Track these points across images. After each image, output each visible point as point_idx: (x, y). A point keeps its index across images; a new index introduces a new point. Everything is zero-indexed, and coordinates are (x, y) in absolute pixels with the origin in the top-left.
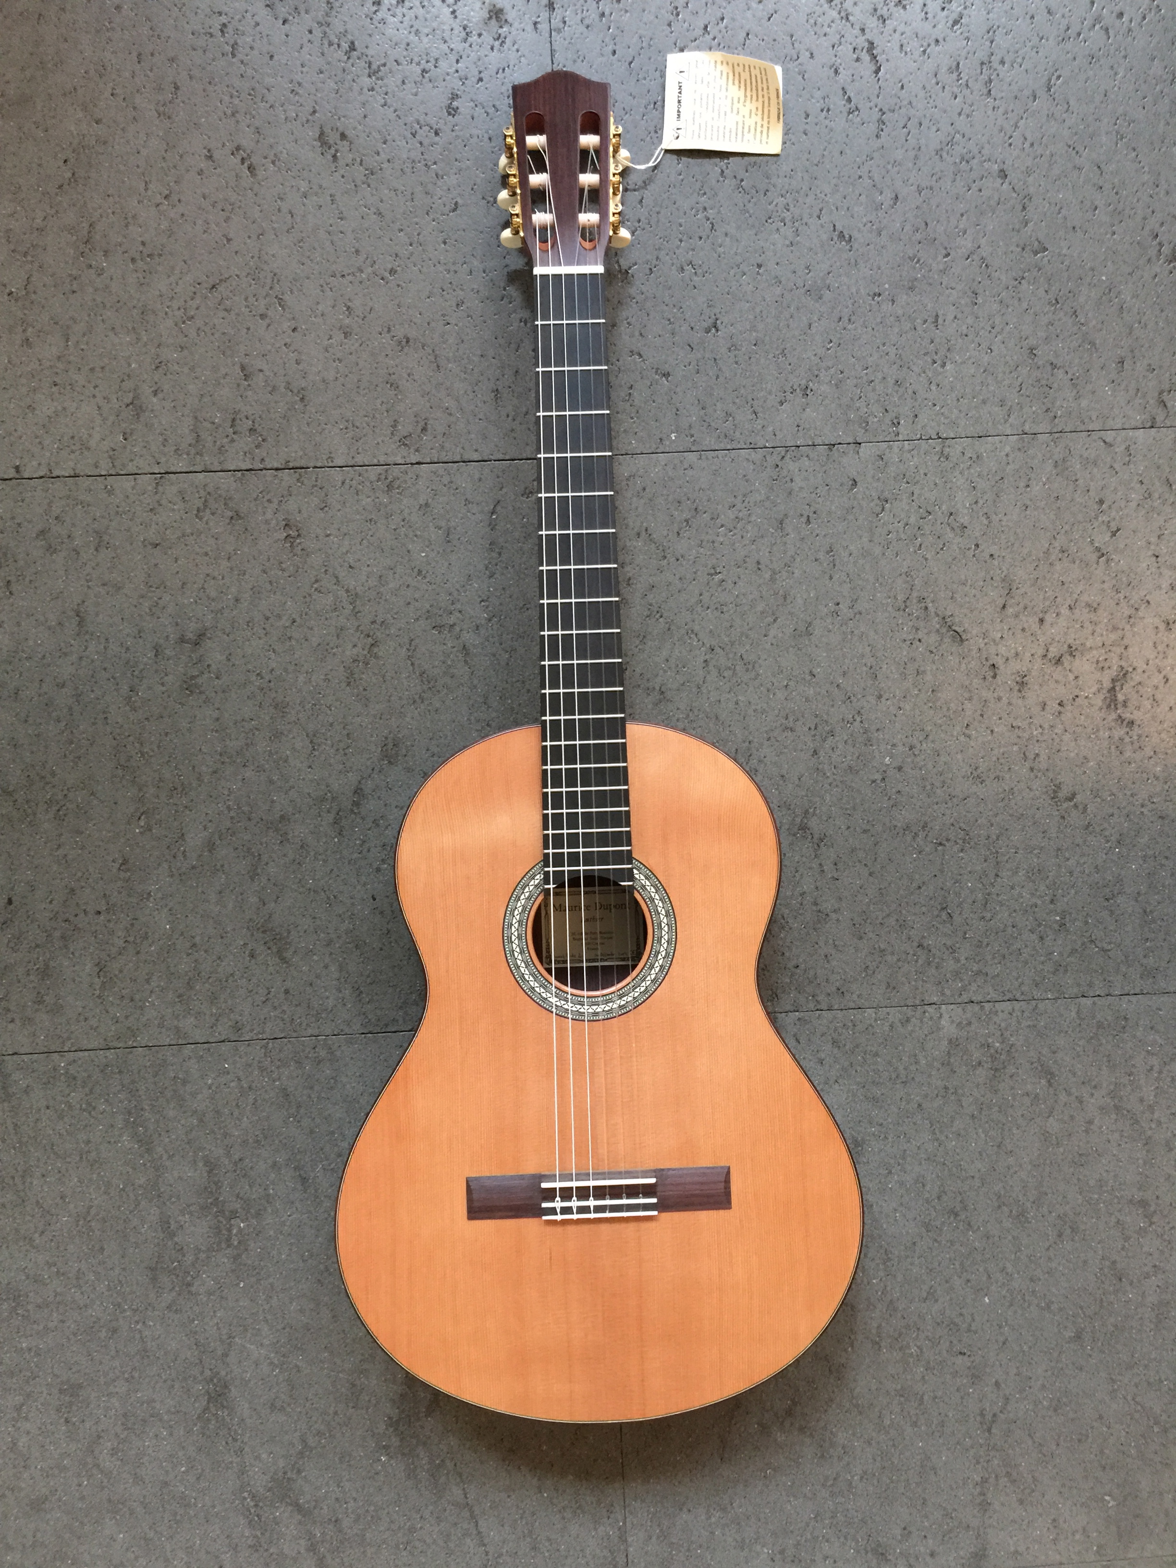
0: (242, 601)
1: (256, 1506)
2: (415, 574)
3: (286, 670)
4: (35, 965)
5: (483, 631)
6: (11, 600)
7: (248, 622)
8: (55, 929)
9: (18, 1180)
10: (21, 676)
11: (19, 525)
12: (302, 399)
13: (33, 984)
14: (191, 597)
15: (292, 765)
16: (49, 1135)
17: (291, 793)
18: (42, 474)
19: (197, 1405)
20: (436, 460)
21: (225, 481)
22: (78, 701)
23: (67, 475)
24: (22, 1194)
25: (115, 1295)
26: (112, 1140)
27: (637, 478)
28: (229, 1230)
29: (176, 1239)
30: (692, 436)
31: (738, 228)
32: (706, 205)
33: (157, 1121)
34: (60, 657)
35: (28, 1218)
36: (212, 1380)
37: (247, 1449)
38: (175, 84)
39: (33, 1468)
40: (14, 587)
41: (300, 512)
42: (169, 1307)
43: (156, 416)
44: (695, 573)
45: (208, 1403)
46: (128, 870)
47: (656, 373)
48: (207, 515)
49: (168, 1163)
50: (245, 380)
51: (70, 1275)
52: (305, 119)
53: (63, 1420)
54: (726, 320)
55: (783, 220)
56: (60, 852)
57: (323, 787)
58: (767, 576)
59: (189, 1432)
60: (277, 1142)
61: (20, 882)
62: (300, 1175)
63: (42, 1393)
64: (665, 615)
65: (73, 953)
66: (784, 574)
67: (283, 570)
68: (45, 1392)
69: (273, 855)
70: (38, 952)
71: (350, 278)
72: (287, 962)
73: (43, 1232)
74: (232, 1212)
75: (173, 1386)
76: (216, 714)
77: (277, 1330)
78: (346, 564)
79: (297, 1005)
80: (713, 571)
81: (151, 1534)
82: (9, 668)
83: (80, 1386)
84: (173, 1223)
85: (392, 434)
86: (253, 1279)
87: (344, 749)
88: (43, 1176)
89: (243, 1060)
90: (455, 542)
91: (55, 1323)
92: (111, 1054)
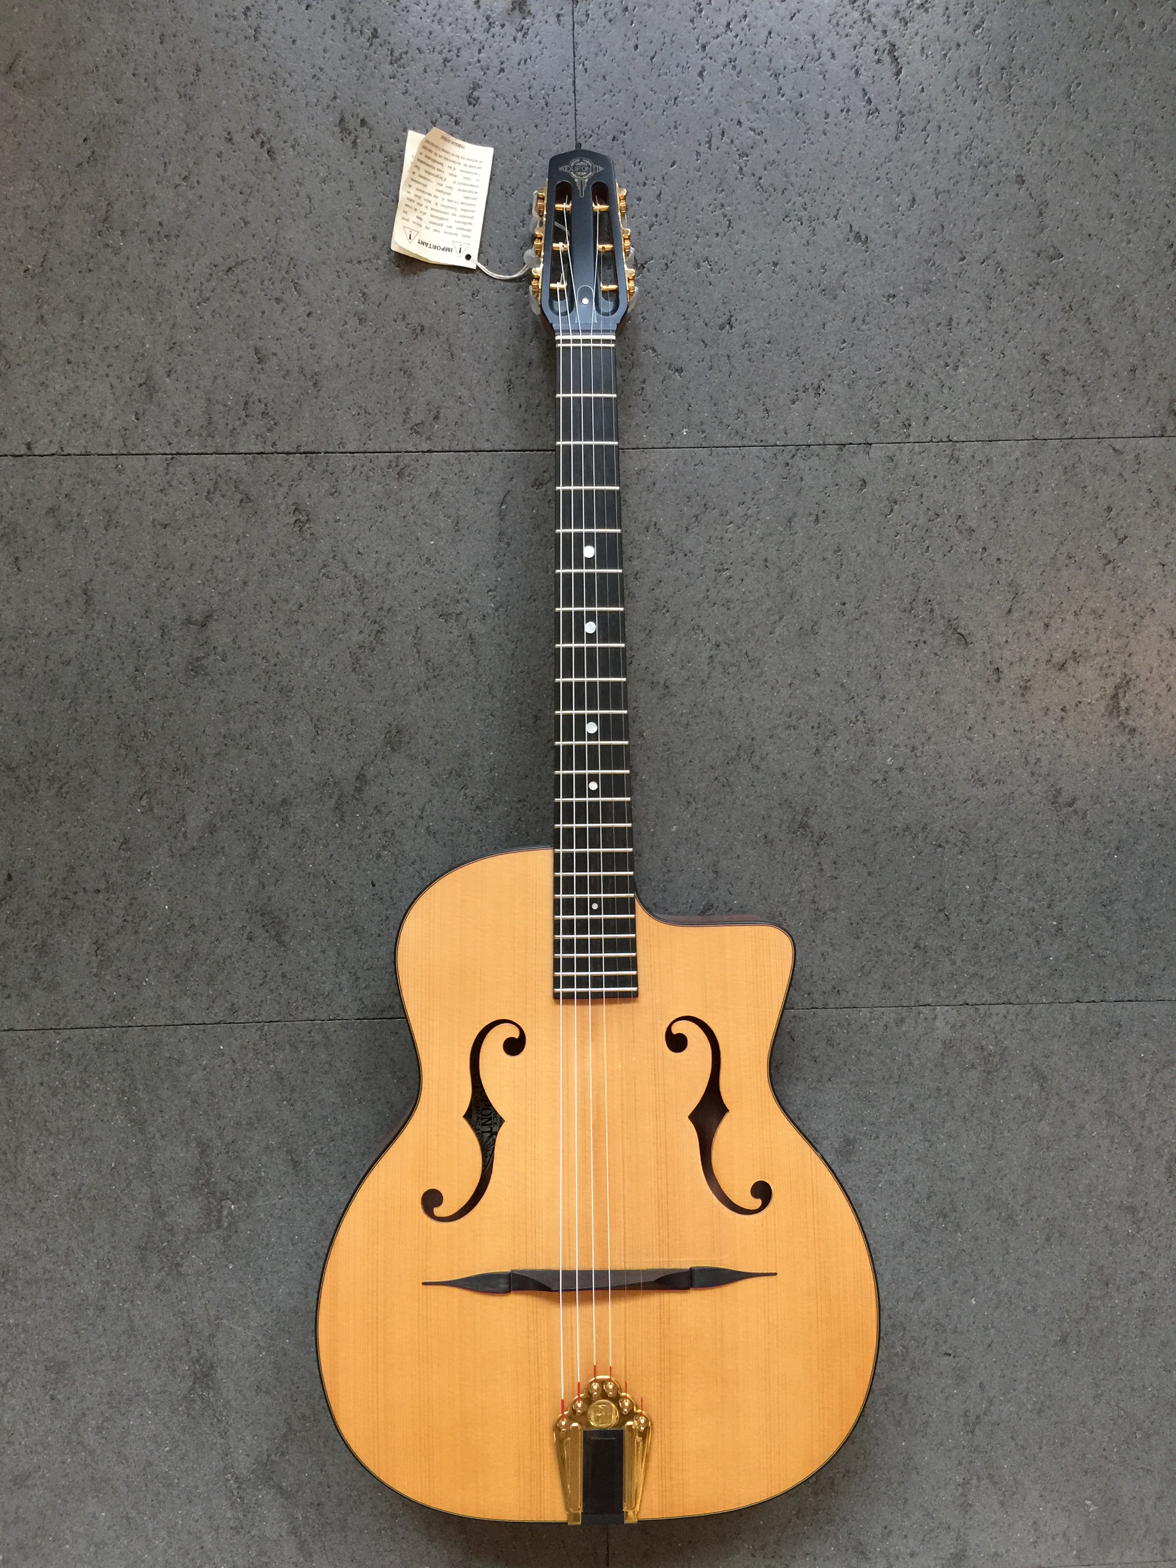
0: (250, 584)
1: (239, 1487)
2: (423, 563)
3: (291, 654)
4: (33, 941)
5: (489, 620)
6: (19, 577)
7: (256, 605)
8: (54, 906)
9: (10, 1156)
10: (26, 652)
11: (29, 501)
12: (315, 384)
13: (31, 961)
14: (199, 578)
15: (296, 748)
16: (43, 1112)
17: (293, 777)
18: (54, 451)
19: (182, 1385)
20: (447, 449)
21: (236, 464)
22: (82, 679)
23: (78, 452)
24: (13, 1170)
25: (104, 1273)
26: (105, 1119)
27: (647, 472)
28: (220, 1212)
29: (167, 1219)
30: (703, 432)
31: (756, 225)
32: (723, 201)
33: (151, 1101)
34: (66, 635)
35: (19, 1194)
36: (198, 1361)
37: (232, 1431)
38: (197, 65)
39: (17, 1444)
40: (23, 564)
41: (310, 496)
42: (158, 1287)
43: (169, 397)
44: (703, 569)
45: (194, 1383)
46: (129, 849)
47: (669, 368)
48: (217, 497)
49: (161, 1143)
50: (259, 363)
51: (60, 1252)
52: (326, 105)
53: (48, 1397)
54: (740, 318)
55: (800, 220)
56: (62, 830)
57: (325, 772)
58: (774, 573)
59: (174, 1411)
60: (269, 1125)
61: (20, 859)
62: (292, 1159)
63: (28, 1369)
64: (671, 610)
65: (71, 931)
66: (791, 571)
67: (292, 554)
68: (31, 1367)
69: (274, 839)
70: (37, 929)
71: (365, 264)
72: (285, 946)
73: (33, 1209)
74: (222, 1193)
75: (159, 1366)
76: (221, 696)
77: (265, 1313)
78: (355, 551)
79: (292, 990)
80: (720, 567)
81: (133, 1513)
82: (15, 645)
83: (65, 1364)
84: (163, 1202)
85: (404, 421)
86: (244, 1261)
87: (347, 735)
88: (35, 1152)
89: (239, 1041)
90: (463, 531)
91: (44, 1300)
92: (107, 1032)
